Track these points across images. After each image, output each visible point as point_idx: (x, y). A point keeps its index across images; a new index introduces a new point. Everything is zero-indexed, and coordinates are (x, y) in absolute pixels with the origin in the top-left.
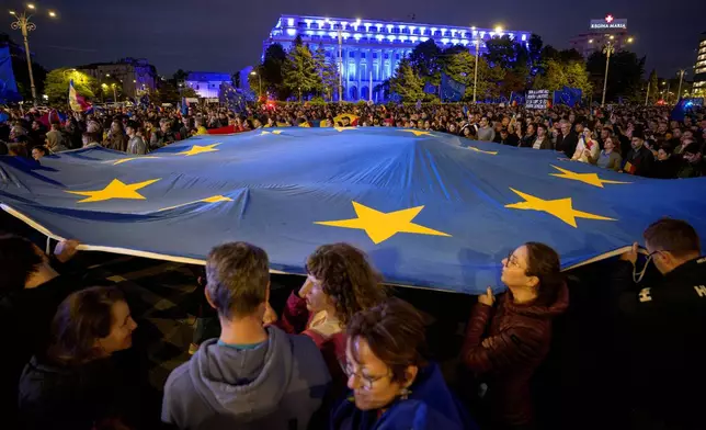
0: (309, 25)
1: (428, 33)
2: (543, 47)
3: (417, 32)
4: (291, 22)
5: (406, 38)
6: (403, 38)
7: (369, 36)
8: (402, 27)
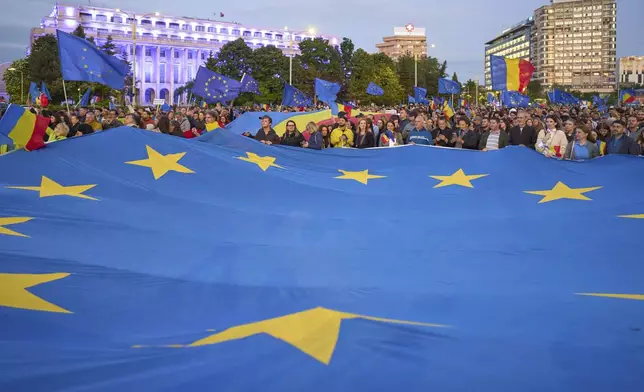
0: (94, 16)
1: (236, 31)
2: (355, 50)
3: (224, 31)
4: (70, 11)
5: (211, 37)
6: (209, 37)
7: (170, 33)
8: (207, 25)
